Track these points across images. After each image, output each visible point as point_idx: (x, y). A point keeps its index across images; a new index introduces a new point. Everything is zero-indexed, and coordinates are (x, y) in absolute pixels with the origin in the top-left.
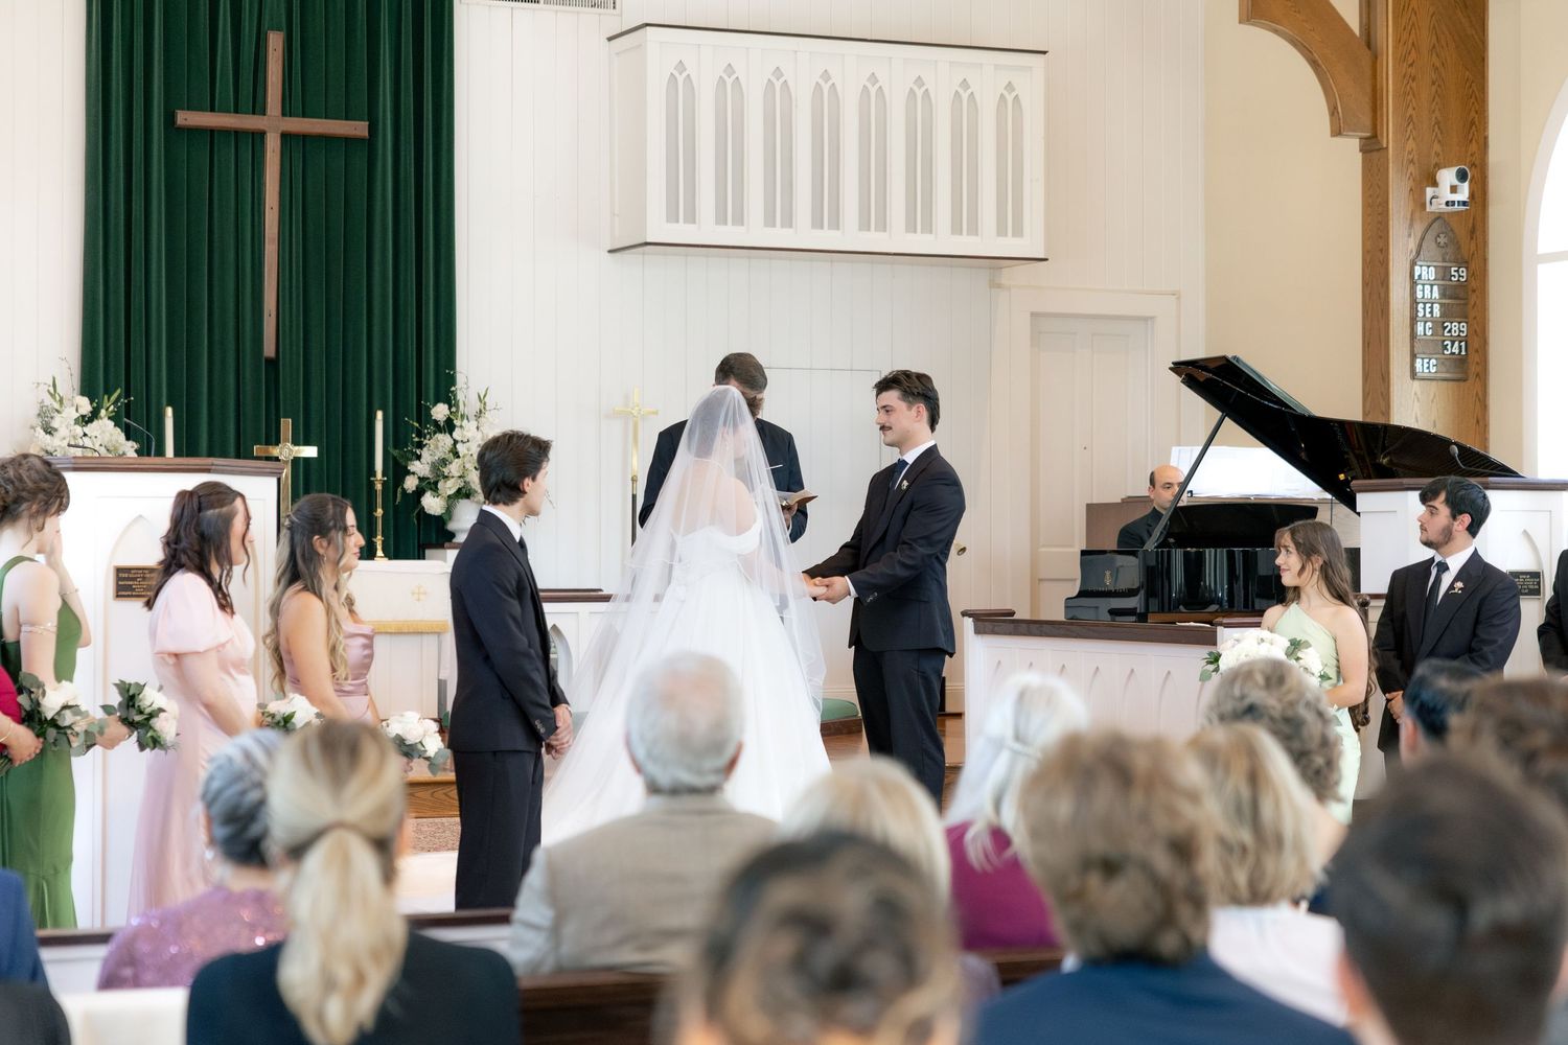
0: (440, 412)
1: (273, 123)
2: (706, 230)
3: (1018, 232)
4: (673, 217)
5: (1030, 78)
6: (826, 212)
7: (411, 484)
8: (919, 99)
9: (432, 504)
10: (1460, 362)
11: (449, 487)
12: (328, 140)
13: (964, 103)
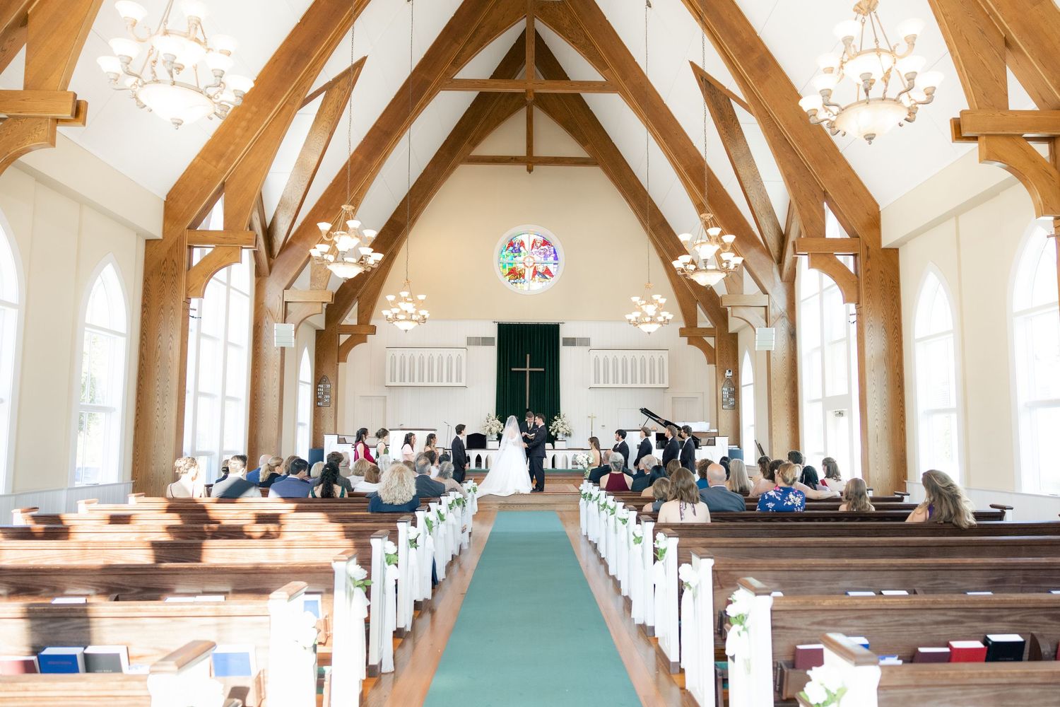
0: (556, 417)
1: (528, 369)
2: (601, 385)
3: (663, 383)
4: (595, 383)
5: (665, 355)
6: (625, 380)
7: (550, 430)
8: (643, 360)
9: (553, 434)
10: (734, 406)
11: (555, 431)
12: (536, 371)
13: (652, 361)
